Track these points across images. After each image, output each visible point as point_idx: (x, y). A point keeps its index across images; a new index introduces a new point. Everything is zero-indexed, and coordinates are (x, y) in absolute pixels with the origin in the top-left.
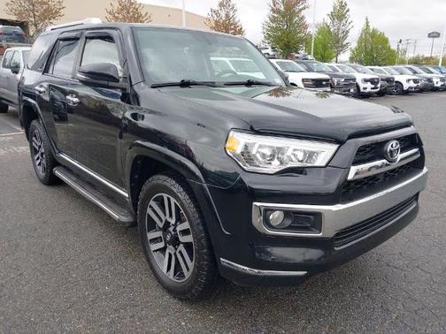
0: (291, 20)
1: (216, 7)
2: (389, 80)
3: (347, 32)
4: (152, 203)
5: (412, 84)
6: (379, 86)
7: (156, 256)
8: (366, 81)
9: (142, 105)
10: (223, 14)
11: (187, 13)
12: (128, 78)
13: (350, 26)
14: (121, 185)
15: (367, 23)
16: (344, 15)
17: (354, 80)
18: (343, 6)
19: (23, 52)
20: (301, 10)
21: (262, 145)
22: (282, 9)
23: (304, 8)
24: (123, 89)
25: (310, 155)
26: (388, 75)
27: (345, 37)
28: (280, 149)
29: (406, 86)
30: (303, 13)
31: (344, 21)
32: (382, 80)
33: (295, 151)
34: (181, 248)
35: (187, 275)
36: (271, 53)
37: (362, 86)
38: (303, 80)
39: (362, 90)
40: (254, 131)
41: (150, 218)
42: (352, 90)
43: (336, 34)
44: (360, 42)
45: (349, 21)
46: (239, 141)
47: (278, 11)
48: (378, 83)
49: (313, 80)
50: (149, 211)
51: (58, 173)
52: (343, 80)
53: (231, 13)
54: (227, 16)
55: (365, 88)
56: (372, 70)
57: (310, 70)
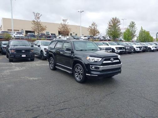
0: (115, 28)
1: (91, 26)
2: (146, 47)
3: (135, 31)
4: (76, 68)
5: (154, 48)
6: (142, 49)
7: (76, 77)
8: (137, 47)
9: (74, 53)
10: (93, 27)
11: (82, 27)
12: (72, 49)
13: (136, 29)
14: (70, 67)
15: (142, 28)
16: (134, 26)
17: (133, 47)
18: (133, 23)
19: (41, 42)
20: (118, 25)
21: (91, 58)
22: (112, 25)
23: (120, 24)
24: (72, 51)
25: (98, 60)
26: (146, 45)
27: (135, 33)
28: (94, 59)
29: (152, 49)
30: (119, 26)
31: (134, 28)
32: (143, 47)
33: (96, 59)
34: (81, 75)
35: (81, 78)
36: (109, 39)
37: (136, 49)
38: (116, 48)
39: (136, 50)
40: (90, 56)
41: (76, 71)
42: (132, 50)
43: (132, 32)
44: (140, 34)
45: (136, 28)
46: (88, 58)
47: (111, 26)
48: (141, 48)
49: (119, 47)
50: (75, 70)
51: (56, 67)
52: (129, 47)
53: (96, 27)
54: (94, 28)
55: (137, 50)
56: (141, 44)
57: (118, 44)
